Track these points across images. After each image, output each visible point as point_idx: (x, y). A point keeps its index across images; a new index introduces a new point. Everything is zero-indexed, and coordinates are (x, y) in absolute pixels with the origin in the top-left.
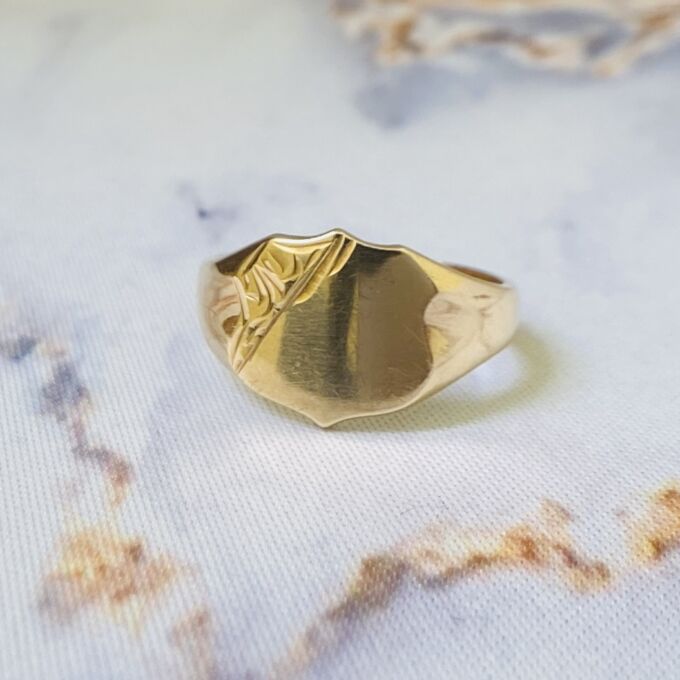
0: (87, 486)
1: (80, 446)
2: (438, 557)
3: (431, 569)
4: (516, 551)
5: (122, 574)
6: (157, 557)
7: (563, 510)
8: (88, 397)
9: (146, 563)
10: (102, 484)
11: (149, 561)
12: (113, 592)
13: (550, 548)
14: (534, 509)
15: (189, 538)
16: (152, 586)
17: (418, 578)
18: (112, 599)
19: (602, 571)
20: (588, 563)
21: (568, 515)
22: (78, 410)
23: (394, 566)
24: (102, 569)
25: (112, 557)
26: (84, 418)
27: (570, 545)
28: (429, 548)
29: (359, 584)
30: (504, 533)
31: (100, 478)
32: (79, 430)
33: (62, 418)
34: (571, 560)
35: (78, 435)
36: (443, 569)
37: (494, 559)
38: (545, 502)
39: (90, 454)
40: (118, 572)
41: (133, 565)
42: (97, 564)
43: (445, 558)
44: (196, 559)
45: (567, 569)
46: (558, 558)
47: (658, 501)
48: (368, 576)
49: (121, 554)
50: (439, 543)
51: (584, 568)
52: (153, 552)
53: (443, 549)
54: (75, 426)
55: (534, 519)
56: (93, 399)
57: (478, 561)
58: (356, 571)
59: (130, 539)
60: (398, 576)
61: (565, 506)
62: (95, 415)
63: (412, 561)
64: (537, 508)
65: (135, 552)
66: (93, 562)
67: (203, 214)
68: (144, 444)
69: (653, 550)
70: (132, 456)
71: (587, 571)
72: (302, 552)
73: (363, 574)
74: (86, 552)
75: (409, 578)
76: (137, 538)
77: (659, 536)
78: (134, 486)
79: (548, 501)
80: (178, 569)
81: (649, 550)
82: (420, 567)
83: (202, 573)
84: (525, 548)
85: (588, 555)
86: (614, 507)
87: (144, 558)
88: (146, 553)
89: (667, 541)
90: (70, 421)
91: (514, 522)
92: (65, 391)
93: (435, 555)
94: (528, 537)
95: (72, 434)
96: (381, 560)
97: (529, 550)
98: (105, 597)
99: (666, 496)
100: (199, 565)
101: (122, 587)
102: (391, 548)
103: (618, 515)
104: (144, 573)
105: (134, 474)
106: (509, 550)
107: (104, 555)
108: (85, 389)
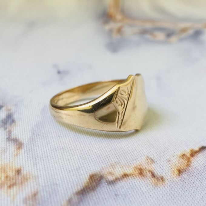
0: (8, 150)
1: (9, 137)
2: (113, 174)
3: (111, 178)
4: (137, 172)
5: (13, 179)
6: (25, 173)
7: (152, 159)
8: (15, 123)
9: (21, 175)
10: (13, 149)
11: (22, 174)
12: (9, 185)
13: (147, 172)
14: (143, 159)
15: (37, 167)
16: (22, 183)
17: (106, 181)
18: (7, 187)
19: (162, 179)
20: (158, 176)
21: (153, 161)
22: (11, 126)
23: (99, 177)
24: (7, 177)
25: (11, 173)
26: (12, 129)
27: (153, 171)
28: (111, 171)
29: (87, 183)
30: (134, 167)
31: (13, 148)
32: (10, 132)
33: (5, 129)
34: (153, 175)
35: (9, 134)
36: (114, 178)
37: (130, 175)
38: (147, 157)
39: (11, 140)
40: (12, 178)
41: (17, 176)
42: (5, 175)
43: (115, 174)
44: (38, 174)
45: (152, 178)
46: (149, 175)
47: (180, 157)
48: (91, 180)
49: (14, 172)
50: (114, 169)
51: (157, 178)
52: (24, 172)
53: (115, 172)
54: (9, 131)
55: (143, 162)
56: (16, 123)
57: (125, 176)
58: (87, 178)
59: (18, 167)
60: (100, 180)
61: (153, 158)
62: (16, 128)
63: (105, 175)
64: (144, 159)
65: (18, 172)
66: (4, 175)
67: (59, 72)
68: (29, 137)
69: (178, 172)
70: (25, 140)
71: (158, 179)
72: (71, 172)
73: (89, 179)
74: (3, 171)
75: (103, 181)
76: (20, 167)
77: (180, 168)
78: (23, 150)
79: (148, 156)
80: (31, 177)
81: (177, 172)
82: (107, 177)
83: (38, 178)
84: (140, 171)
85: (158, 174)
86: (167, 159)
87: (21, 173)
88: (22, 172)
89: (182, 169)
90: (8, 130)
91: (137, 163)
92: (8, 121)
93: (112, 173)
94: (141, 168)
95: (7, 134)
96: (95, 175)
97: (141, 172)
98: (6, 186)
99: (182, 156)
100: (38, 176)
101: (12, 183)
102: (99, 171)
103: (168, 161)
104: (20, 178)
105: (24, 146)
106: (135, 172)
107: (8, 172)
108: (15, 120)
